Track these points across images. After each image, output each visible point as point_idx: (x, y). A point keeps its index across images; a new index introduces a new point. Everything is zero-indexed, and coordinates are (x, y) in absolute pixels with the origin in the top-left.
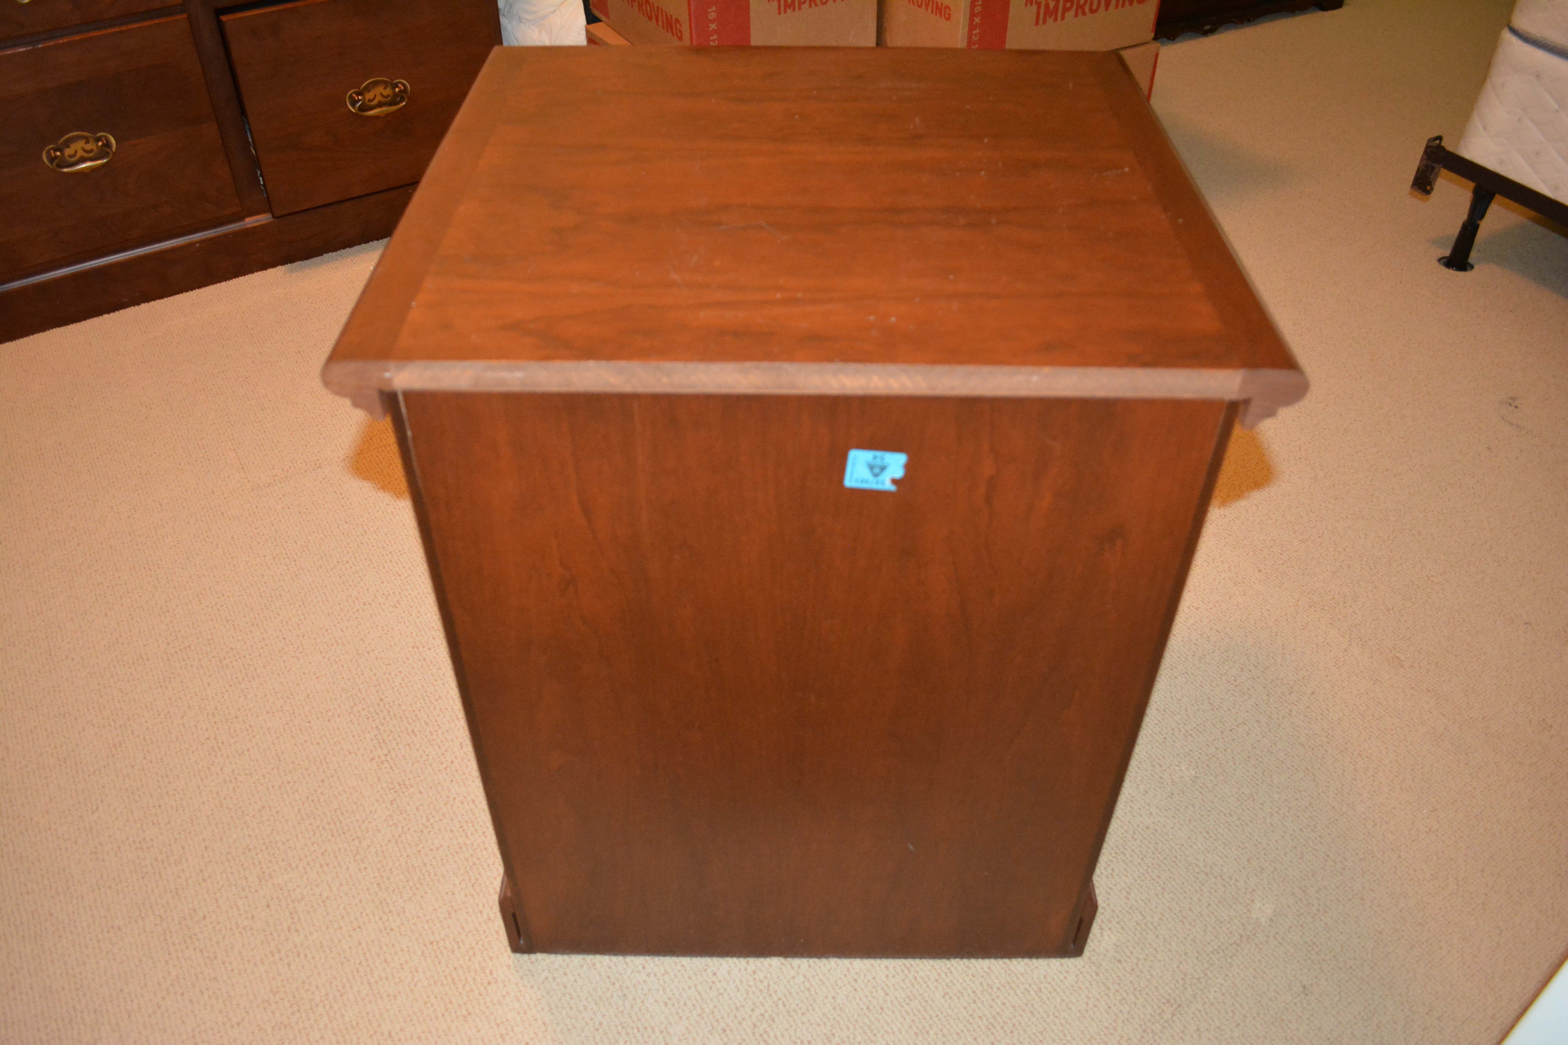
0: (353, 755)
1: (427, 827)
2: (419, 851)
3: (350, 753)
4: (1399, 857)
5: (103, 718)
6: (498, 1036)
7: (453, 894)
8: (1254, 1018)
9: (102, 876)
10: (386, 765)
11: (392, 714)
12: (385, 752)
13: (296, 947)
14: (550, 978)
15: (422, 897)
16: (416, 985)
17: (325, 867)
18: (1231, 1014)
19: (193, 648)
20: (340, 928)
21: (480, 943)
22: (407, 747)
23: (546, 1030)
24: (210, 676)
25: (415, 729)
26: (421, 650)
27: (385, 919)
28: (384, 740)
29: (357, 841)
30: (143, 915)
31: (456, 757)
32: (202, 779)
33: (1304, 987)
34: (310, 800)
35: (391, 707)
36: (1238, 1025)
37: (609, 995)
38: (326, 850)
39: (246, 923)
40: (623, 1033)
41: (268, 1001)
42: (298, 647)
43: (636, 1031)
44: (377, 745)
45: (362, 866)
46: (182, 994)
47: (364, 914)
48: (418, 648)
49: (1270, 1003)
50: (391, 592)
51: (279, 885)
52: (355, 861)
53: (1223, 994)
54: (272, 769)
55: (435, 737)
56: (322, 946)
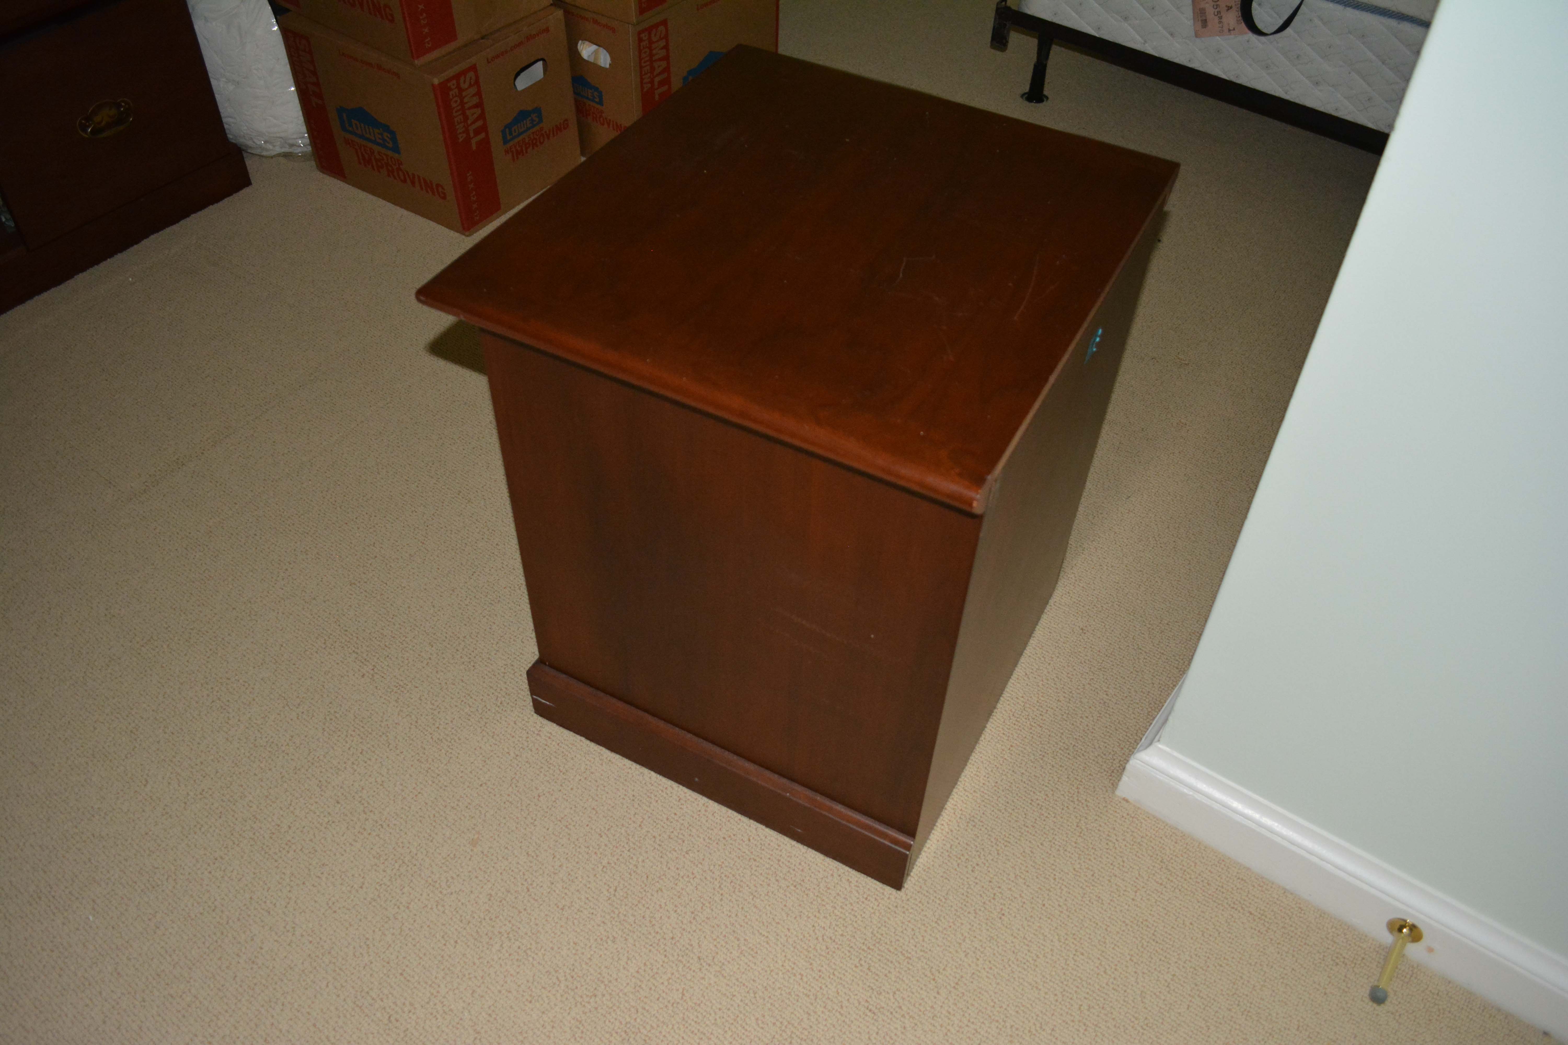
0: (346, 677)
1: (435, 710)
2: (438, 728)
3: (342, 677)
4: (1116, 533)
5: (107, 715)
6: (564, 828)
7: (481, 748)
8: (1058, 657)
9: (183, 828)
10: (377, 676)
11: (361, 638)
12: (371, 667)
13: (377, 822)
14: (583, 780)
15: (457, 757)
16: (485, 816)
17: (369, 762)
18: (1043, 659)
19: (155, 638)
20: (404, 798)
21: (518, 773)
22: (387, 659)
23: (597, 813)
24: (186, 655)
25: (387, 644)
26: (358, 585)
27: (437, 782)
28: (365, 659)
29: (384, 736)
30: (237, 842)
31: (431, 654)
32: (227, 733)
33: (1082, 629)
34: (328, 719)
35: (357, 634)
36: (1049, 664)
37: (630, 776)
38: (362, 750)
39: (326, 820)
40: (652, 796)
41: (376, 865)
42: (250, 612)
43: (660, 792)
44: (361, 664)
45: (398, 752)
46: (304, 883)
47: (418, 784)
48: (355, 584)
49: (1064, 645)
50: (308, 548)
51: (338, 786)
52: (391, 750)
53: (1035, 649)
54: (284, 707)
55: (406, 645)
56: (397, 815)
